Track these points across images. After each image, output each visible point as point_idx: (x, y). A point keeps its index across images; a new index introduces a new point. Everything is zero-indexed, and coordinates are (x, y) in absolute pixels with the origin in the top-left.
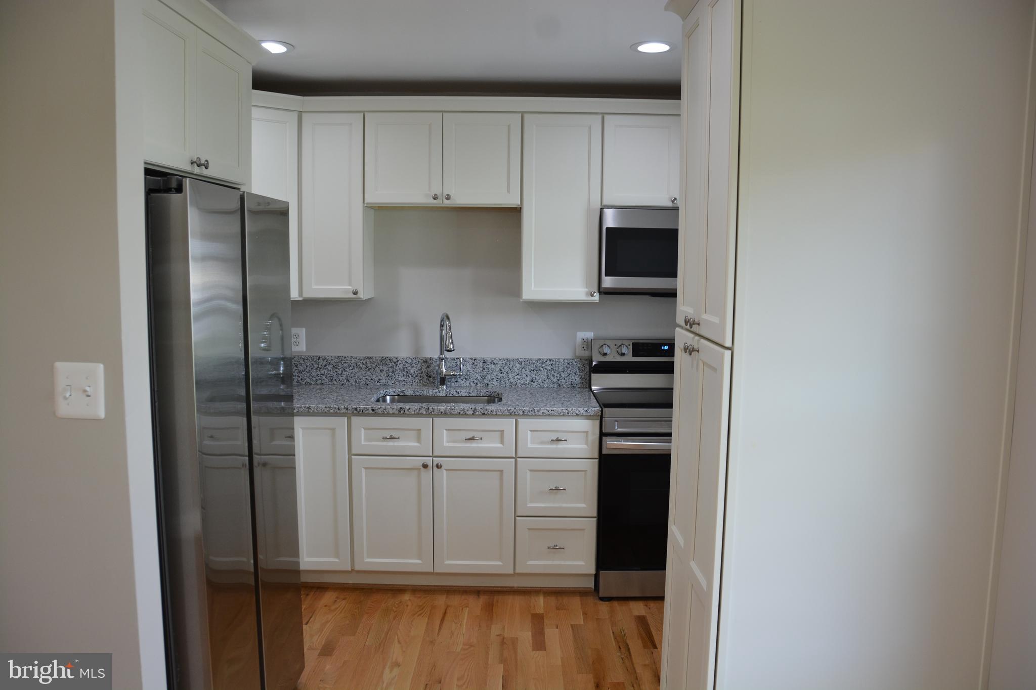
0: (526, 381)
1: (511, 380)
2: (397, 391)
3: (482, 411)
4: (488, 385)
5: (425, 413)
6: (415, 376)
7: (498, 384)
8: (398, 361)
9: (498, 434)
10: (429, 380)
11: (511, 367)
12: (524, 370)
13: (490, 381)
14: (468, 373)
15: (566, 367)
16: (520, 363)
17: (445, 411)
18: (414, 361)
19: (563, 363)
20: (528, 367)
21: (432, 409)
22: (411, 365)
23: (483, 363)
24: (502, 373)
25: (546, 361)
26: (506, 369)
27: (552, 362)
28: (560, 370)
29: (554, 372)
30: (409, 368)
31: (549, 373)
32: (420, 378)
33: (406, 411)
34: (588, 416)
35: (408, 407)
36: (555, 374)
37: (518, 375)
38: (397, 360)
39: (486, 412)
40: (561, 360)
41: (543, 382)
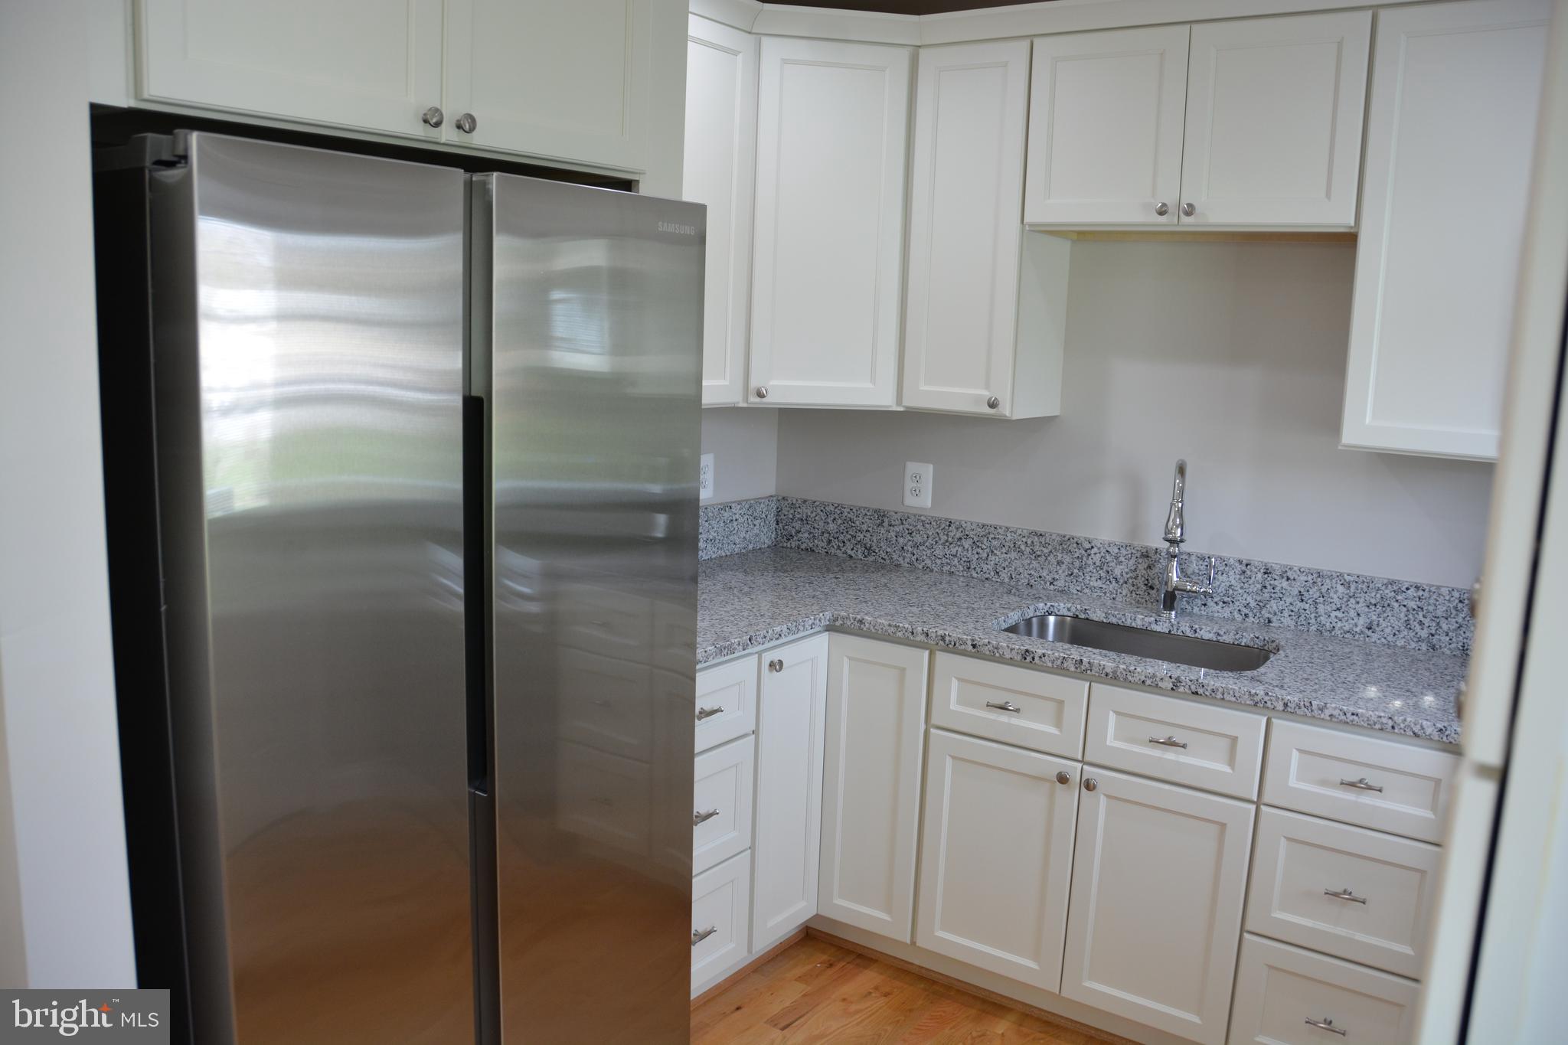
0: (1356, 625)
1: (1322, 618)
4: (1270, 621)
5: (1073, 669)
6: (1121, 581)
7: (1292, 624)
8: (1092, 547)
9: (1224, 743)
10: (1149, 594)
11: (1325, 587)
12: (1352, 600)
13: (1275, 614)
14: (1231, 592)
15: (1455, 608)
16: (1346, 585)
17: (1114, 672)
18: (1123, 551)
19: (1447, 598)
20: (1363, 595)
21: (1089, 663)
22: (1117, 558)
23: (1265, 573)
24: (1302, 600)
25: (1408, 589)
26: (1314, 593)
27: (1420, 593)
28: (1439, 613)
29: (1424, 616)
30: (1113, 564)
31: (1411, 616)
32: (1132, 588)
33: (1037, 659)
35: (1040, 652)
36: (1426, 622)
37: (1338, 609)
38: (1089, 546)
39: (1200, 691)
40: (1444, 591)
41: (1395, 635)
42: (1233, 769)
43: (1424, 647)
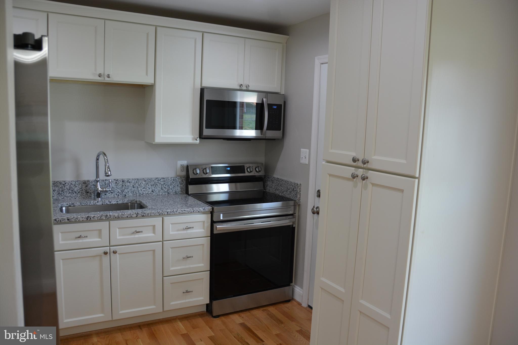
0: (149, 191)
1: (140, 191)
2: (69, 204)
3: (142, 215)
4: (125, 195)
5: (104, 218)
6: (77, 192)
7: (132, 195)
8: (66, 183)
9: (151, 228)
10: (87, 195)
11: (139, 183)
12: (147, 185)
13: (127, 193)
14: (113, 189)
15: (173, 182)
16: (145, 181)
17: (118, 216)
18: (77, 183)
19: (170, 180)
20: (150, 183)
21: (110, 215)
22: (75, 185)
23: (122, 182)
24: (134, 188)
25: (161, 179)
26: (137, 185)
27: (164, 180)
28: (169, 184)
29: (165, 186)
30: (74, 188)
31: (162, 186)
32: (81, 194)
33: (92, 219)
34: (205, 212)
35: (93, 216)
36: (166, 187)
37: (144, 188)
38: (65, 183)
39: (144, 215)
40: (169, 178)
41: (159, 192)
42: (155, 234)
43: (166, 194)
